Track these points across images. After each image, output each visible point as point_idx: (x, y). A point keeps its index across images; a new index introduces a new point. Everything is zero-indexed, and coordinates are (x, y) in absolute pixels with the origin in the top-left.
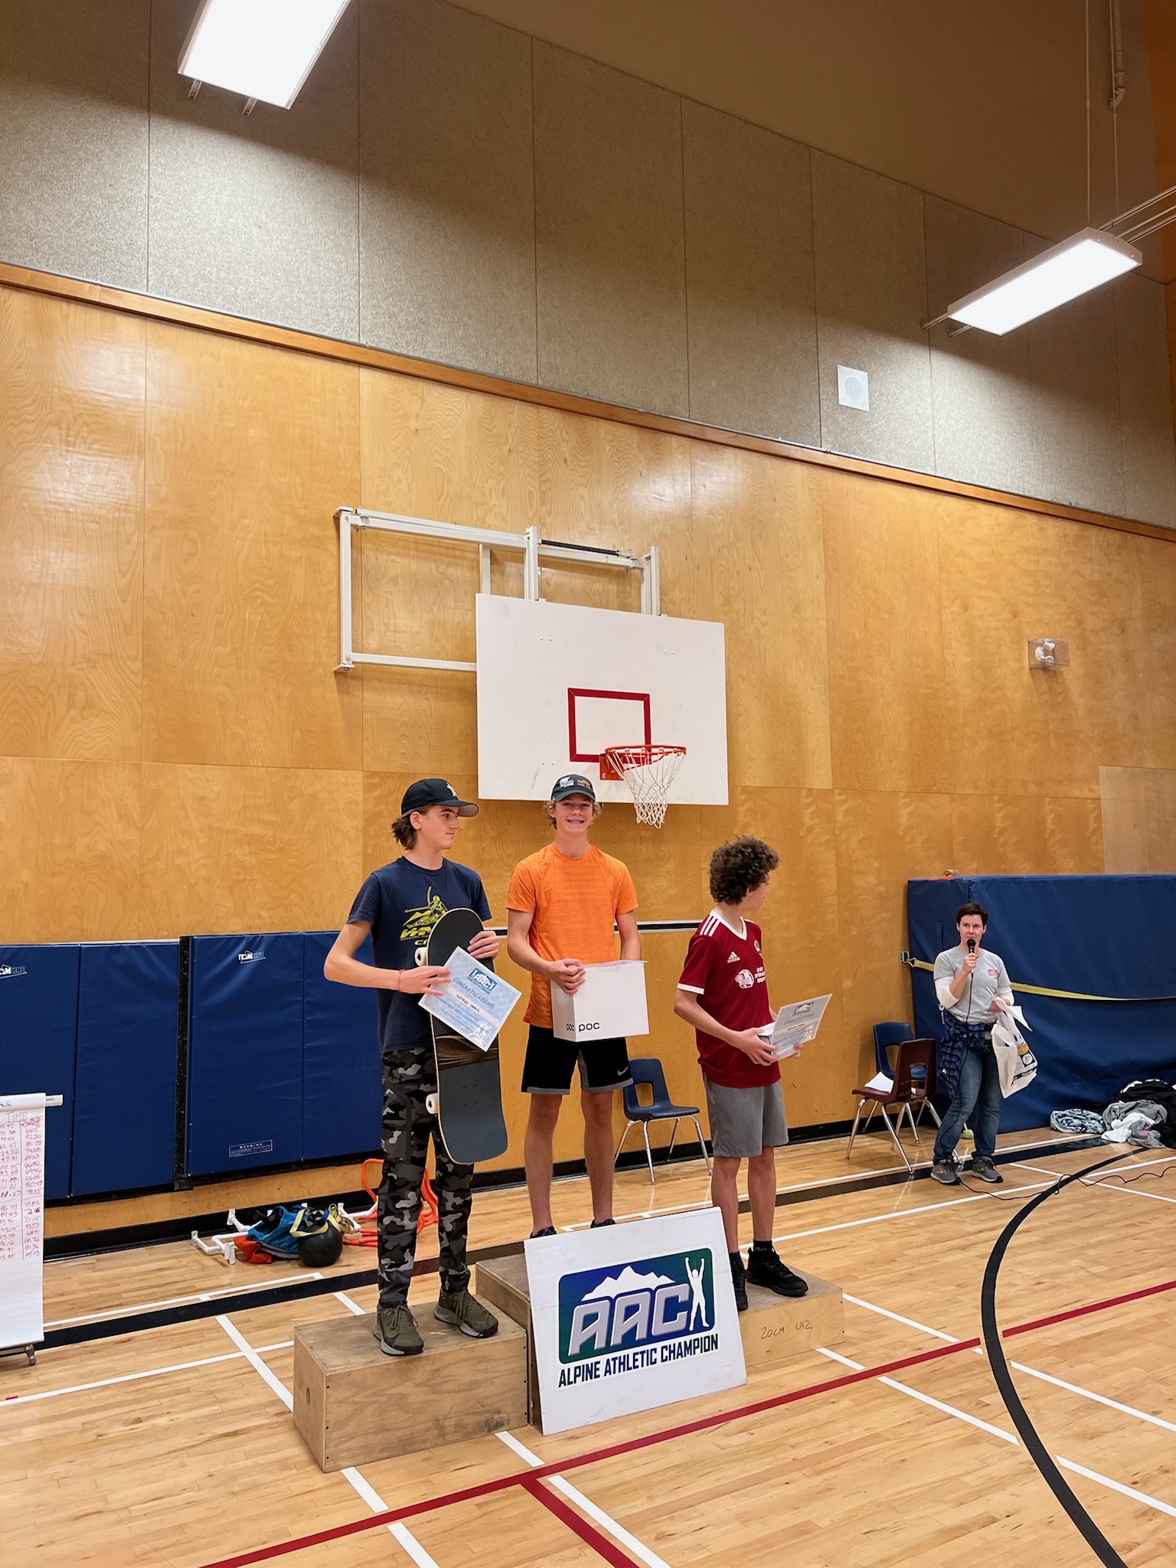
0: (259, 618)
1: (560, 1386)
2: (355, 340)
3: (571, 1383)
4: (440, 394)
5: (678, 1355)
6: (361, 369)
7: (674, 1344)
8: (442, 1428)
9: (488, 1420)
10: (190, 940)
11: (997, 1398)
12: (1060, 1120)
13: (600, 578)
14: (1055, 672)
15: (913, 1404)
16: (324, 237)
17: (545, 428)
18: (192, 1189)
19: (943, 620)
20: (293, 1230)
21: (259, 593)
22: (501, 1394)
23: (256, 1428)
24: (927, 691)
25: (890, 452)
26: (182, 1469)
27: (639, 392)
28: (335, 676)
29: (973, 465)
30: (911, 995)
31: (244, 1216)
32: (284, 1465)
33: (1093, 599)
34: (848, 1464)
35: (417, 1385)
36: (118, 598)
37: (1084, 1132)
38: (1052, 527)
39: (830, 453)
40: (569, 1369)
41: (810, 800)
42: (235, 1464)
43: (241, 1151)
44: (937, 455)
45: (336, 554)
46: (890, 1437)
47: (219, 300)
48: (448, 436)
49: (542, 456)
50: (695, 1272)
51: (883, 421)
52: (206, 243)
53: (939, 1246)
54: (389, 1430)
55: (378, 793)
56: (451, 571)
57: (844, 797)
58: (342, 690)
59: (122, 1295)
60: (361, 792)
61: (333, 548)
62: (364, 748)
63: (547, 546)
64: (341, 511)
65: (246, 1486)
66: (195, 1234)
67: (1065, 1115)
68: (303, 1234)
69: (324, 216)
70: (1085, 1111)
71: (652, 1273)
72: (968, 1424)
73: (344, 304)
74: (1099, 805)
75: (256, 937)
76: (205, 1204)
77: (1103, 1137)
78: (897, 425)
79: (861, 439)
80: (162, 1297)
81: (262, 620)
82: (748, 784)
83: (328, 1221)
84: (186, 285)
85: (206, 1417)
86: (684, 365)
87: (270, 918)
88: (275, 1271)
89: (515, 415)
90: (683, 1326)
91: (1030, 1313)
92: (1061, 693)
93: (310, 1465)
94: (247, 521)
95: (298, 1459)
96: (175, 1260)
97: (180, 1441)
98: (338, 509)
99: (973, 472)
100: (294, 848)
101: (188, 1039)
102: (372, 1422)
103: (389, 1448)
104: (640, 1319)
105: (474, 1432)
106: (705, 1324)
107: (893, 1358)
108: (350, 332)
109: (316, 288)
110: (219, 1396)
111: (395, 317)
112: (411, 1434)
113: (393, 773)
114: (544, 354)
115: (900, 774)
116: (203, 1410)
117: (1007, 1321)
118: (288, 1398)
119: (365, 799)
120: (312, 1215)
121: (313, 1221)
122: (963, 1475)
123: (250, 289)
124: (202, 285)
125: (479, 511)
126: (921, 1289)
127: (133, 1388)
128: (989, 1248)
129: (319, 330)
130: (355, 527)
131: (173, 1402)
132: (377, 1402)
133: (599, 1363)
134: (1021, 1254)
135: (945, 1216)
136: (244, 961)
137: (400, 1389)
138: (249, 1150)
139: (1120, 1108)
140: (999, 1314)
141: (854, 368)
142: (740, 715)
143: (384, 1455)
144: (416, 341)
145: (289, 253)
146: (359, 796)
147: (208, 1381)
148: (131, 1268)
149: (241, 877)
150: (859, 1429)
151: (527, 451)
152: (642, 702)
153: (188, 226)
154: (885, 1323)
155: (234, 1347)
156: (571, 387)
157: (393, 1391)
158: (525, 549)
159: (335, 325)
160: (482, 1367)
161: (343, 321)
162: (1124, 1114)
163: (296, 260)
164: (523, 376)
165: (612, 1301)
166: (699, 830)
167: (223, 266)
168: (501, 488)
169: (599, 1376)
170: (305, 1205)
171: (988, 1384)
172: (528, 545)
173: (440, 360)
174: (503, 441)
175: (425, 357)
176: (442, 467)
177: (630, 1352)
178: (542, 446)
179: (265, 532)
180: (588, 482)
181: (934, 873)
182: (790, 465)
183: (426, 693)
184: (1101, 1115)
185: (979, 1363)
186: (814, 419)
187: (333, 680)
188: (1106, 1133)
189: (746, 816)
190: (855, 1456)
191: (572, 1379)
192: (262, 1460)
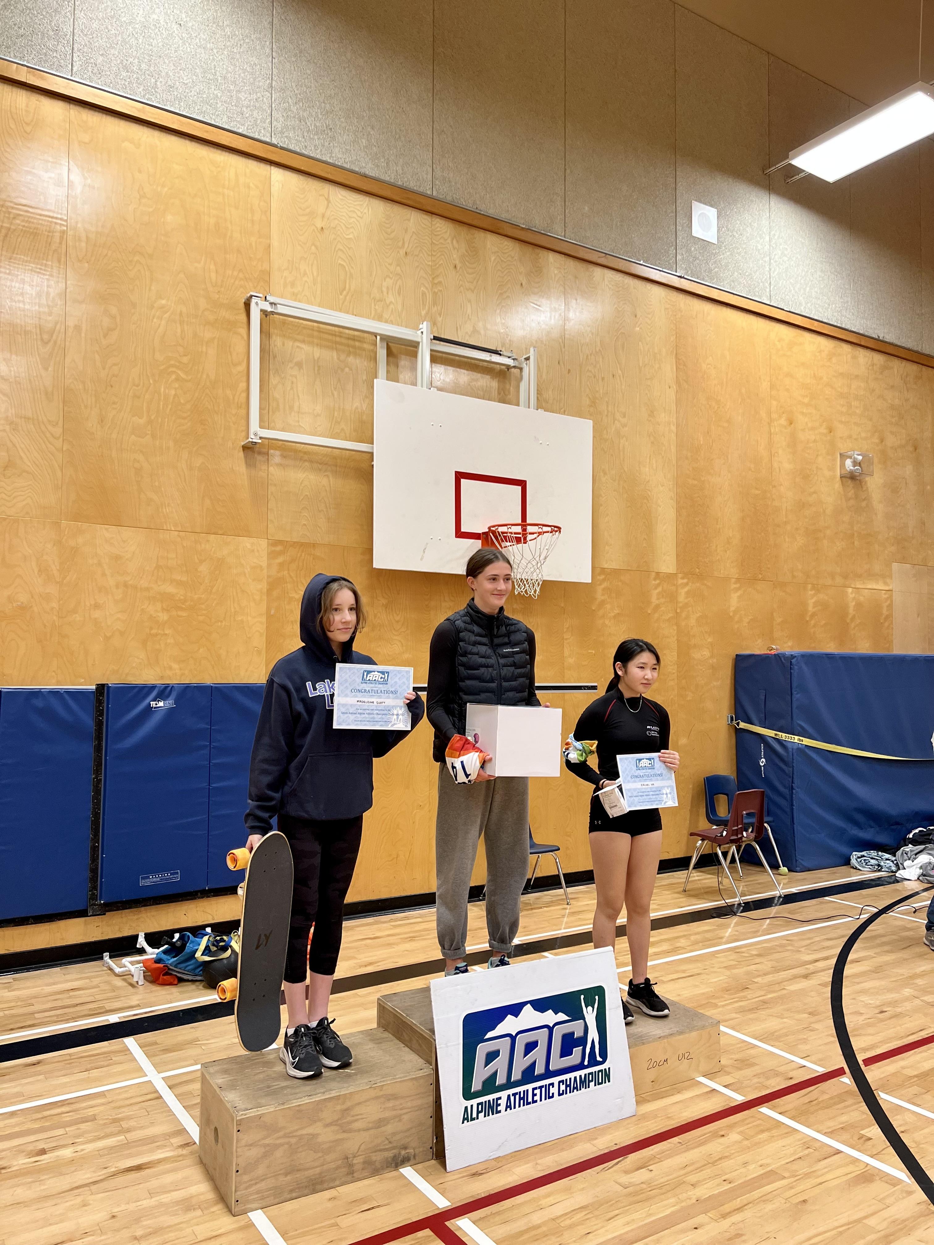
0: (173, 392)
1: (463, 1123)
2: (268, 140)
3: (473, 1119)
4: (344, 197)
5: (574, 1088)
6: (272, 167)
7: (570, 1079)
8: (351, 1165)
9: (395, 1156)
10: (106, 688)
11: (875, 1131)
12: (859, 860)
13: (484, 376)
14: (860, 481)
15: (798, 1137)
16: (240, 40)
17: (438, 235)
18: (105, 914)
19: (772, 431)
20: (198, 955)
21: (174, 369)
22: (408, 1130)
23: (160, 1161)
24: (757, 492)
25: (733, 281)
26: (86, 1208)
27: (522, 210)
28: (243, 450)
29: (801, 298)
30: (734, 752)
31: (154, 939)
32: (187, 1205)
33: (894, 420)
34: (750, 1205)
35: (327, 1125)
36: (40, 366)
37: (880, 871)
38: (863, 356)
39: (683, 278)
40: (472, 1106)
41: (658, 582)
42: (139, 1203)
43: (151, 880)
44: (772, 287)
45: (245, 337)
46: (786, 1174)
47: (141, 90)
48: (351, 236)
49: (434, 261)
50: (590, 1008)
51: (728, 253)
52: (129, 36)
53: (783, 975)
54: (298, 1170)
55: (280, 559)
56: (351, 359)
57: (685, 581)
58: (250, 464)
59: (36, 1015)
60: (265, 558)
61: (243, 331)
62: (269, 518)
63: (438, 342)
64: (251, 296)
65: (150, 1230)
66: (106, 955)
67: (863, 856)
68: (207, 958)
69: (240, 19)
70: (880, 853)
71: (550, 1011)
72: (857, 1160)
73: (257, 105)
74: (891, 596)
75: (166, 686)
76: (117, 928)
77: (897, 875)
78: (740, 258)
79: (709, 268)
80: (73, 1018)
81: (175, 395)
82: (606, 566)
83: (231, 947)
84: (108, 73)
85: (112, 1148)
86: (561, 189)
87: (181, 669)
88: (181, 993)
89: (412, 221)
90: (578, 1061)
91: (883, 1042)
92: (864, 500)
93: (215, 1204)
94: (164, 302)
95: (202, 1198)
96: (87, 981)
97: (85, 1176)
98: (249, 295)
99: (800, 304)
100: (203, 606)
101: (103, 778)
102: (282, 1164)
103: (299, 1188)
104: (538, 1054)
105: (383, 1168)
106: (599, 1059)
107: (768, 1088)
108: (263, 131)
109: (232, 87)
110: (125, 1124)
111: (304, 121)
112: (320, 1174)
113: (295, 543)
114: (438, 169)
115: (732, 562)
116: (108, 1140)
117: (865, 1050)
118: (194, 1131)
119: (269, 566)
120: (216, 941)
121: (217, 947)
122: (866, 1217)
123: (170, 83)
124: (124, 74)
125: (377, 307)
126: (778, 1017)
127: (39, 1115)
128: (828, 976)
129: (234, 127)
130: (264, 313)
131: (79, 1131)
132: (287, 1144)
133: (500, 1098)
134: (858, 983)
135: (781, 946)
136: (155, 708)
137: (310, 1130)
138: (158, 879)
139: (911, 851)
140: (856, 1043)
141: (705, 204)
142: (601, 505)
143: (294, 1195)
144: (323, 146)
145: (207, 52)
146: (264, 562)
147: (115, 1108)
148: (45, 988)
149: (154, 631)
150: (754, 1166)
151: (422, 255)
152: (520, 487)
153: (112, 17)
154: (752, 1052)
155: (140, 1071)
156: (462, 200)
157: (304, 1132)
158: (418, 343)
159: (249, 123)
160: (390, 1104)
161: (256, 120)
162: (914, 856)
163: (214, 59)
164: (420, 187)
165: (513, 1038)
166: (562, 605)
167: (144, 58)
168: (397, 287)
169: (500, 1112)
170: (209, 930)
171: (864, 1116)
172: (422, 338)
173: (345, 165)
174: (400, 244)
175: (331, 161)
176: (345, 264)
177: (530, 1087)
178: (434, 251)
179: (181, 312)
180: (475, 288)
181: (758, 648)
182: (649, 286)
183: (326, 471)
184: (895, 856)
185: (849, 1093)
186: (671, 247)
187: (241, 454)
188: (899, 872)
189: (603, 595)
190: (756, 1196)
191: (474, 1115)
192: (166, 1198)
